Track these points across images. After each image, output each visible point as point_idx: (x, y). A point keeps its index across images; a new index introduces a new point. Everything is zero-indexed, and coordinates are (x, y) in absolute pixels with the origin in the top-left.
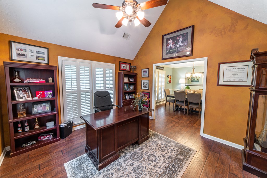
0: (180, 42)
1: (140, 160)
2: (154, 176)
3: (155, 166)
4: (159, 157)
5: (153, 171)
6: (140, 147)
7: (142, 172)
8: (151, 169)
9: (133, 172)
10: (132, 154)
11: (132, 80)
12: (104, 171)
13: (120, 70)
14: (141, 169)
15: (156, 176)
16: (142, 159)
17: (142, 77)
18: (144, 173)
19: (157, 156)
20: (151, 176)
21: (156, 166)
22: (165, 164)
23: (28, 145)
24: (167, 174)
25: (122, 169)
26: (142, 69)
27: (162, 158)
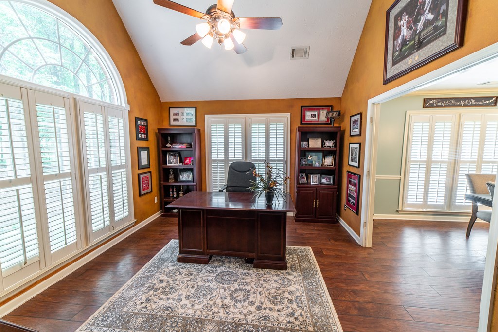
0: (427, 11)
1: (223, 284)
2: (204, 313)
3: (225, 306)
4: (252, 303)
5: (213, 308)
6: (251, 272)
7: (203, 297)
8: (215, 303)
9: (196, 288)
10: (228, 271)
11: (329, 144)
12: (180, 266)
13: (301, 124)
14: (208, 293)
15: (205, 316)
16: (226, 286)
17: (351, 136)
18: (202, 299)
19: (251, 299)
20: (202, 310)
21: (227, 307)
22: (242, 317)
23: (175, 211)
24: (221, 328)
25: (193, 277)
26: (351, 117)
27: (253, 308)
